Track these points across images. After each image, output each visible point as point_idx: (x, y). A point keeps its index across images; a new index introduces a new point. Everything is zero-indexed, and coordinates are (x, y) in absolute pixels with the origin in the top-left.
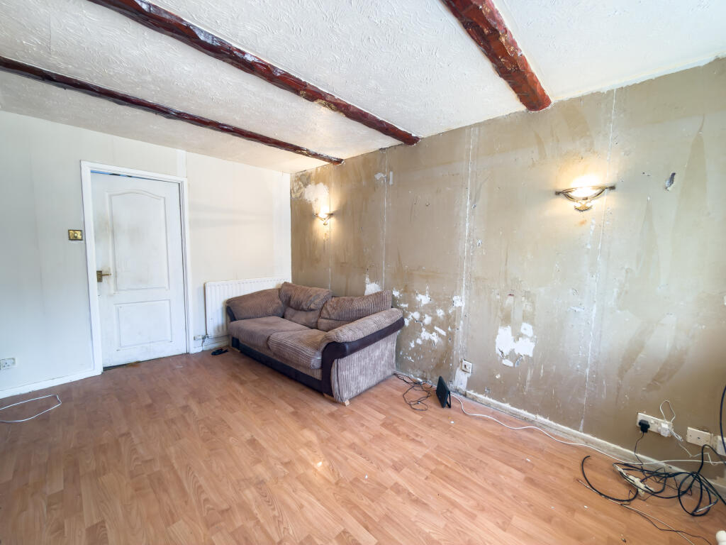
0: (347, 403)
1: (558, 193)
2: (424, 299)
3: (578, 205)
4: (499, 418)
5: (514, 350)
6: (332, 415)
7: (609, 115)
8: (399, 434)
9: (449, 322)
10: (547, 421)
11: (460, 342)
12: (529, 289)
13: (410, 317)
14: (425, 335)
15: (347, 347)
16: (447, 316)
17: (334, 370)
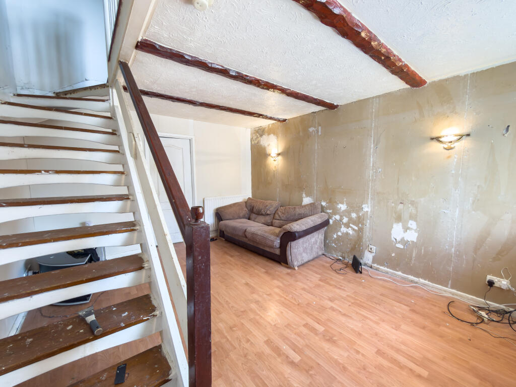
0: (296, 268)
1: (432, 139)
2: (343, 207)
3: (446, 146)
4: (394, 280)
5: (403, 238)
6: (288, 274)
7: (466, 90)
8: (330, 285)
9: (360, 221)
10: (426, 282)
11: (367, 233)
12: (413, 199)
13: (333, 218)
14: (344, 229)
15: (297, 234)
16: (359, 217)
17: (288, 248)
